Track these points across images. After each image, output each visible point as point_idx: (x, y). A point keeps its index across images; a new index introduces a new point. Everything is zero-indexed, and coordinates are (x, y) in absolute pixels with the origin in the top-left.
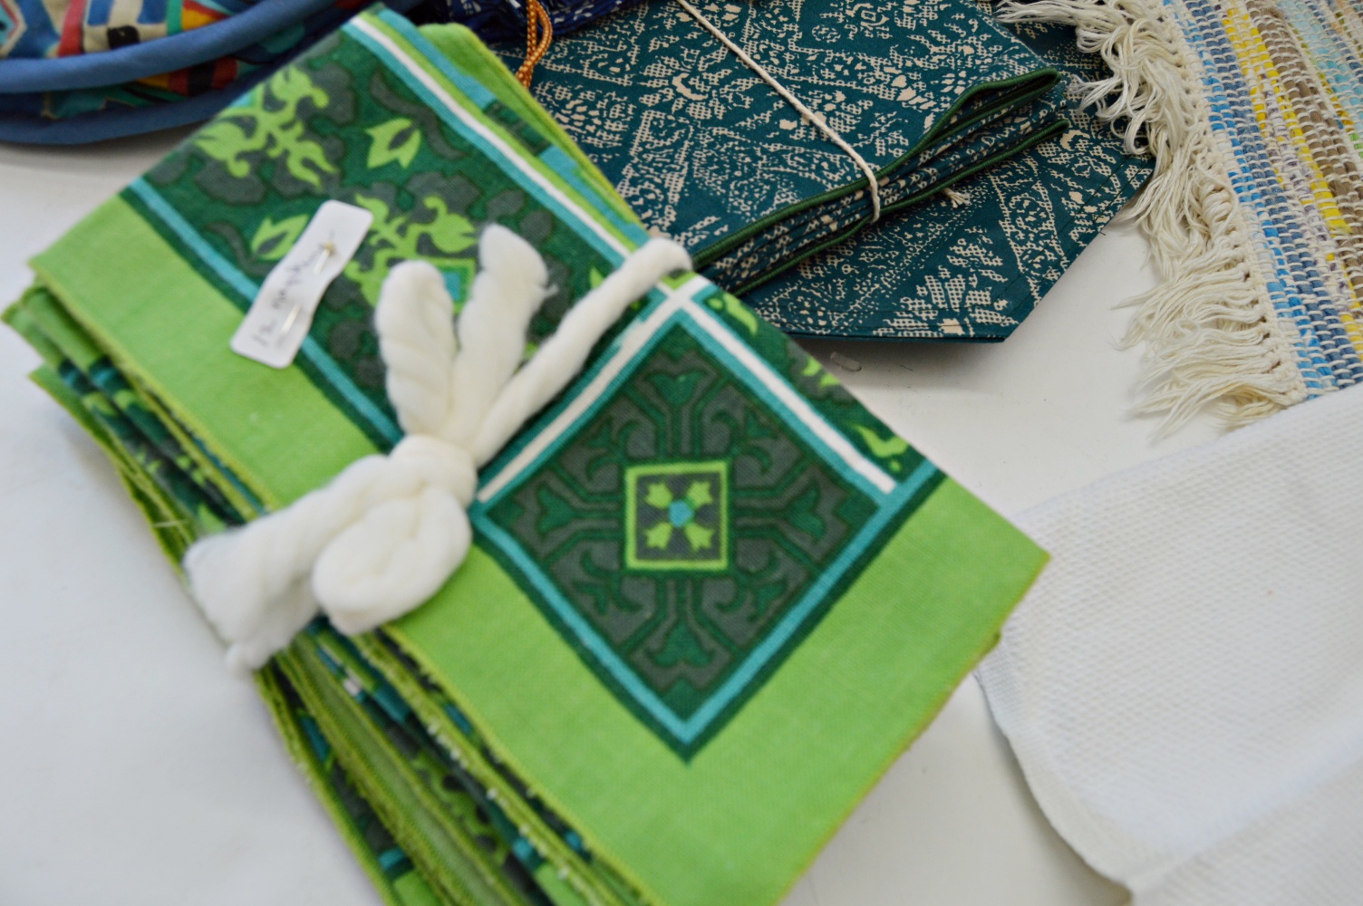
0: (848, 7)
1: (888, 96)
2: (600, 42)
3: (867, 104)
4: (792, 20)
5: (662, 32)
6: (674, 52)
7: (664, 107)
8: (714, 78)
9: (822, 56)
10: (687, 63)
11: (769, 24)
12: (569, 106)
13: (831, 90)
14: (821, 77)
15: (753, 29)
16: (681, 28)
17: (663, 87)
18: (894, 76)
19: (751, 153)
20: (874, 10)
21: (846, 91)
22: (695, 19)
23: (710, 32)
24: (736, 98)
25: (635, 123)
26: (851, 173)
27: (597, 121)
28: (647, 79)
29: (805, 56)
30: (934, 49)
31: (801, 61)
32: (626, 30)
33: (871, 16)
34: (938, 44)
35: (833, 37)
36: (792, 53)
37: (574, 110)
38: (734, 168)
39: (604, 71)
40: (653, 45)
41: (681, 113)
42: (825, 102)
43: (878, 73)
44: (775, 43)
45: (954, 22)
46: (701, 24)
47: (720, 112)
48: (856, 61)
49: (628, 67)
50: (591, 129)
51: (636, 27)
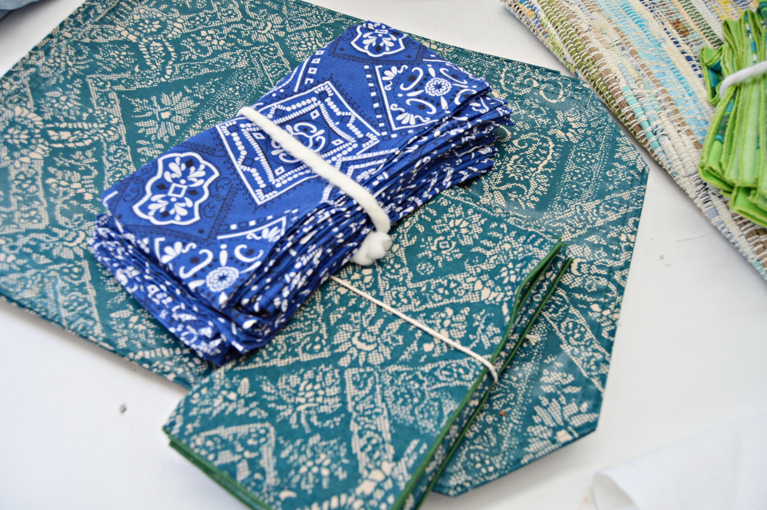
0: (431, 244)
1: (475, 299)
2: (301, 330)
3: (466, 311)
4: (403, 266)
5: (334, 307)
6: (345, 320)
7: (354, 364)
8: (375, 329)
9: (429, 285)
10: (356, 324)
11: (391, 274)
12: (301, 388)
13: (442, 309)
14: (434, 302)
15: (384, 282)
16: (344, 299)
17: (349, 349)
18: (474, 282)
19: (415, 378)
20: (446, 239)
21: (451, 306)
22: (349, 290)
23: (361, 297)
24: (393, 339)
25: (343, 384)
26: (477, 369)
27: (321, 392)
28: (337, 346)
29: (419, 289)
30: (488, 253)
31: (418, 294)
32: (314, 314)
33: (446, 245)
34: (488, 249)
35: (430, 270)
36: (411, 290)
37: (305, 390)
38: (412, 397)
39: (311, 352)
40: (333, 318)
41: (366, 364)
42: (443, 319)
43: (464, 285)
44: (400, 286)
45: (492, 230)
46: (354, 292)
47: (387, 353)
48: (449, 282)
49: (324, 342)
50: (319, 399)
51: (318, 310)
